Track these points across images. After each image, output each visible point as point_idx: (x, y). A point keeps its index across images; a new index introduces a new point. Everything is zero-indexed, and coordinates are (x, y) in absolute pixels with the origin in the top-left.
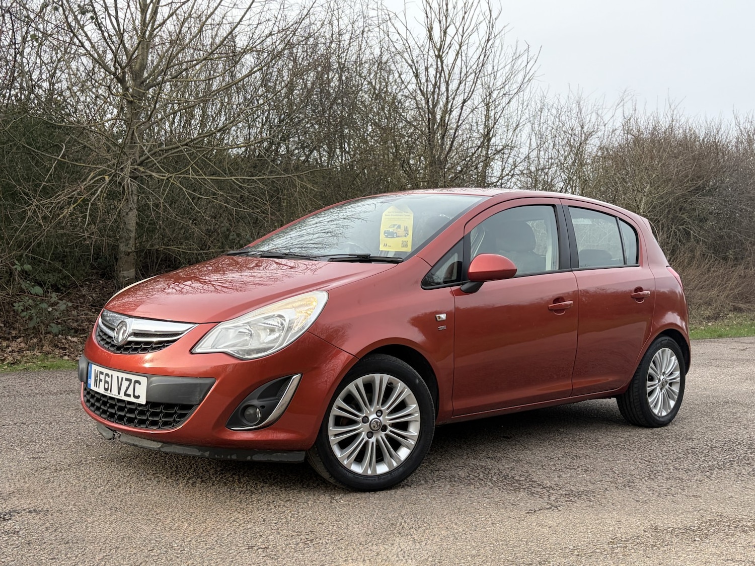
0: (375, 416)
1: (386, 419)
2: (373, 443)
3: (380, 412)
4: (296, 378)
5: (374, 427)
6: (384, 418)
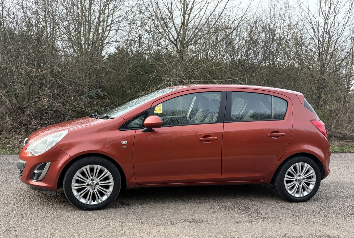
4: (49, 164)
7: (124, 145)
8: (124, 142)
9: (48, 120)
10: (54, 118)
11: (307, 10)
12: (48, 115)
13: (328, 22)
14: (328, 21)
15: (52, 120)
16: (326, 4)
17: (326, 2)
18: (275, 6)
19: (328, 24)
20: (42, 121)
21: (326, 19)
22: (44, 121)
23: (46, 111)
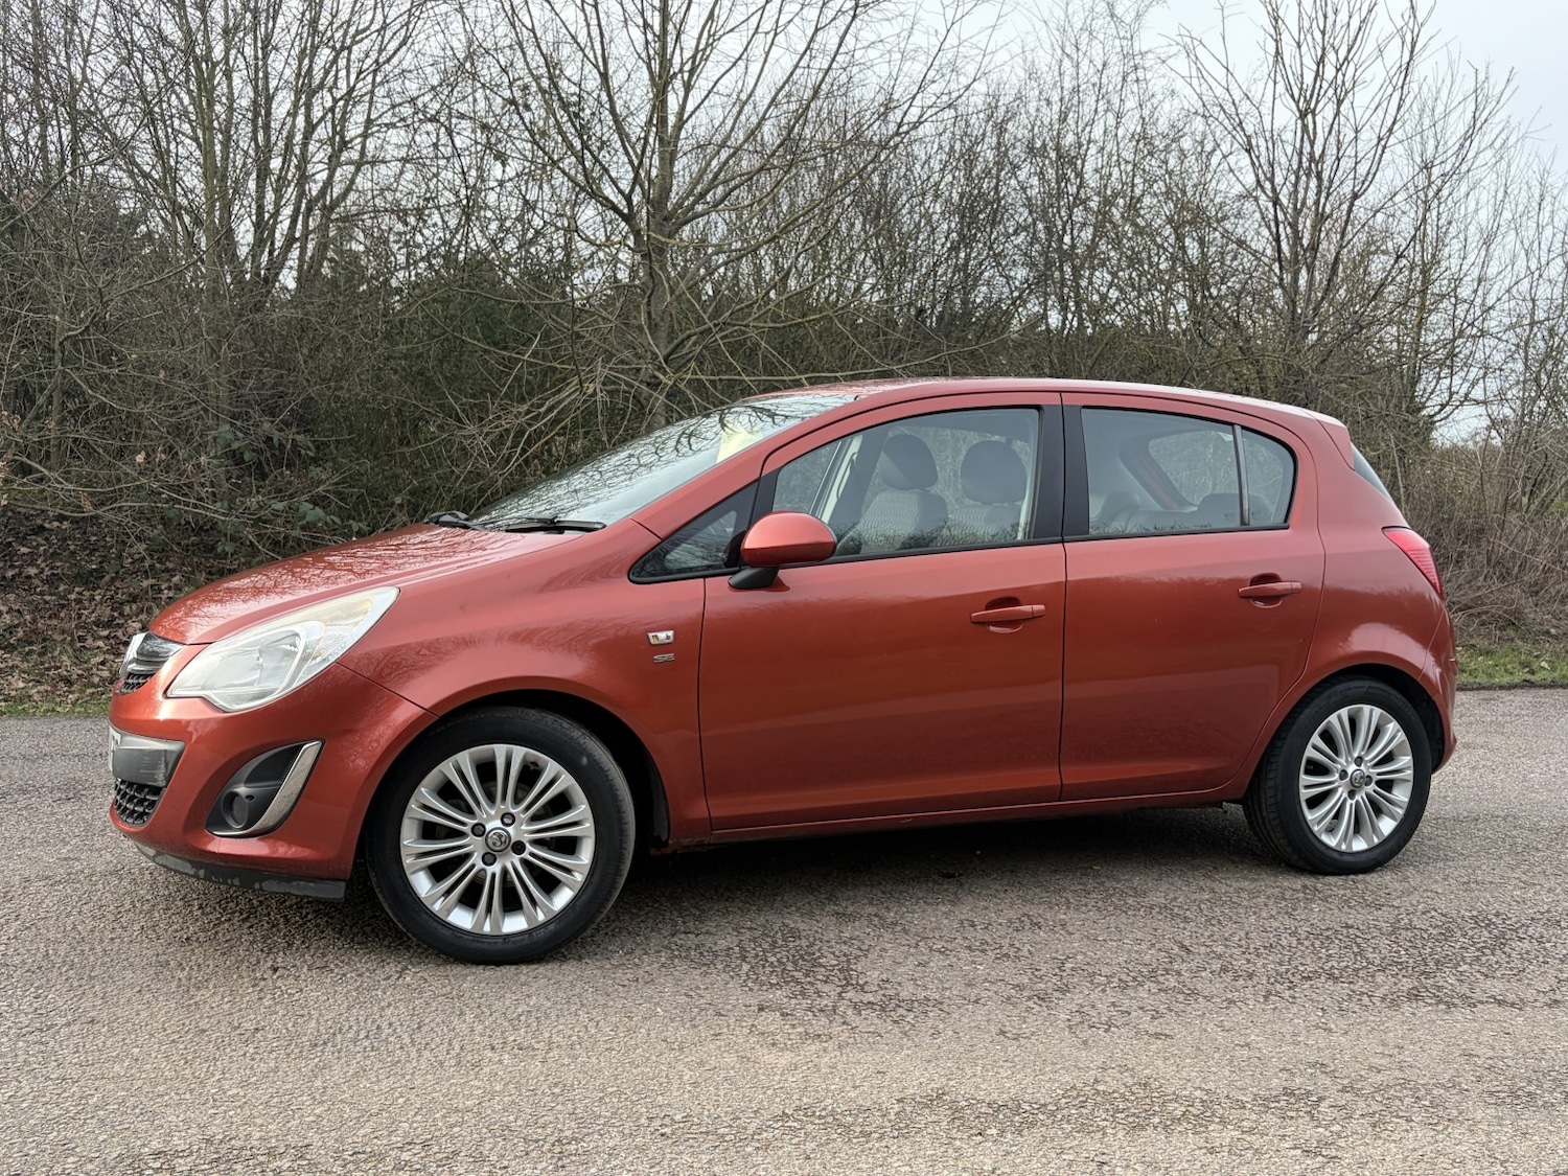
0: (497, 823)
1: (522, 831)
2: (494, 875)
3: (508, 818)
4: (310, 750)
5: (494, 844)
6: (517, 830)
7: (663, 647)
8: (662, 635)
9: (45, 561)
10: (73, 553)
11: (1220, 74)
12: (47, 539)
13: (1315, 128)
14: (1314, 123)
15: (61, 560)
16: (1304, 48)
17: (1302, 37)
18: (1080, 53)
19: (1315, 133)
20: (12, 567)
21: (1303, 115)
22: (21, 566)
23: (39, 522)
